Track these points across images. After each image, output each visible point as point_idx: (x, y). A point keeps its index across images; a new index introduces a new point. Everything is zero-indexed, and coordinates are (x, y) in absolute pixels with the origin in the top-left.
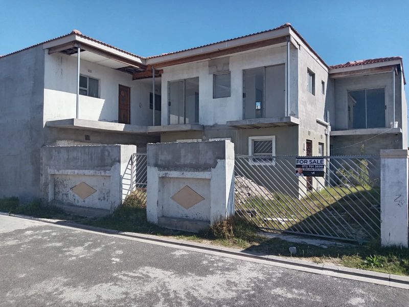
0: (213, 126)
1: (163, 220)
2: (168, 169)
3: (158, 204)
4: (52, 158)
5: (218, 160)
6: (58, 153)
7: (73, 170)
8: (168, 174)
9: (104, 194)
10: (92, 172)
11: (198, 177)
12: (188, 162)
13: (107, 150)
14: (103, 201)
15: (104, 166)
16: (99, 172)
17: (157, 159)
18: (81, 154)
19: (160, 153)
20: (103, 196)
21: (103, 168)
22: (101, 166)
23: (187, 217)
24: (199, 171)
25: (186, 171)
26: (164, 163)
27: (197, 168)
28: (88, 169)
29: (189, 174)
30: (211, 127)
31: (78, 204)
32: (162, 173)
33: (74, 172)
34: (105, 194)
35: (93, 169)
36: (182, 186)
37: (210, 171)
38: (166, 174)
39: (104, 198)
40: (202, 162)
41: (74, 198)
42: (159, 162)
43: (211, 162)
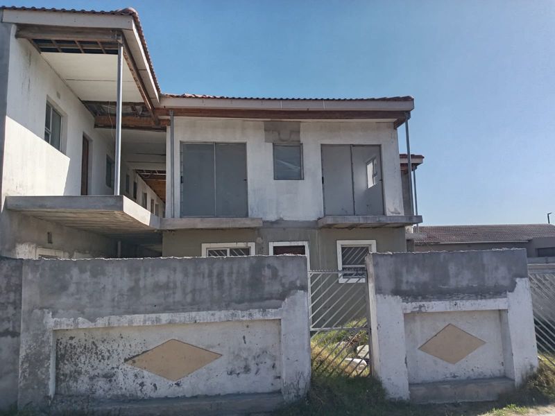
0: (276, 222)
1: (421, 391)
2: (424, 298)
3: (406, 363)
4: (64, 288)
5: (518, 280)
6: (94, 275)
7: (154, 316)
8: (424, 306)
9: (246, 359)
10: (221, 315)
11: (484, 308)
12: (464, 283)
13: (269, 266)
14: (242, 376)
15: (262, 299)
16: (246, 313)
17: (398, 282)
18: (186, 275)
19: (404, 270)
20: (242, 364)
21: (256, 304)
22: (251, 301)
23: (455, 377)
24: (485, 298)
25: (462, 299)
26: (414, 288)
27: (481, 292)
28: (208, 309)
29: (467, 305)
30: (272, 223)
31: (153, 395)
32: (411, 306)
33: (158, 320)
34: (250, 358)
35: (227, 307)
36: (441, 325)
37: (506, 297)
38: (420, 307)
39: (247, 369)
40: (490, 283)
41: (140, 381)
42: (404, 287)
43: (506, 283)
